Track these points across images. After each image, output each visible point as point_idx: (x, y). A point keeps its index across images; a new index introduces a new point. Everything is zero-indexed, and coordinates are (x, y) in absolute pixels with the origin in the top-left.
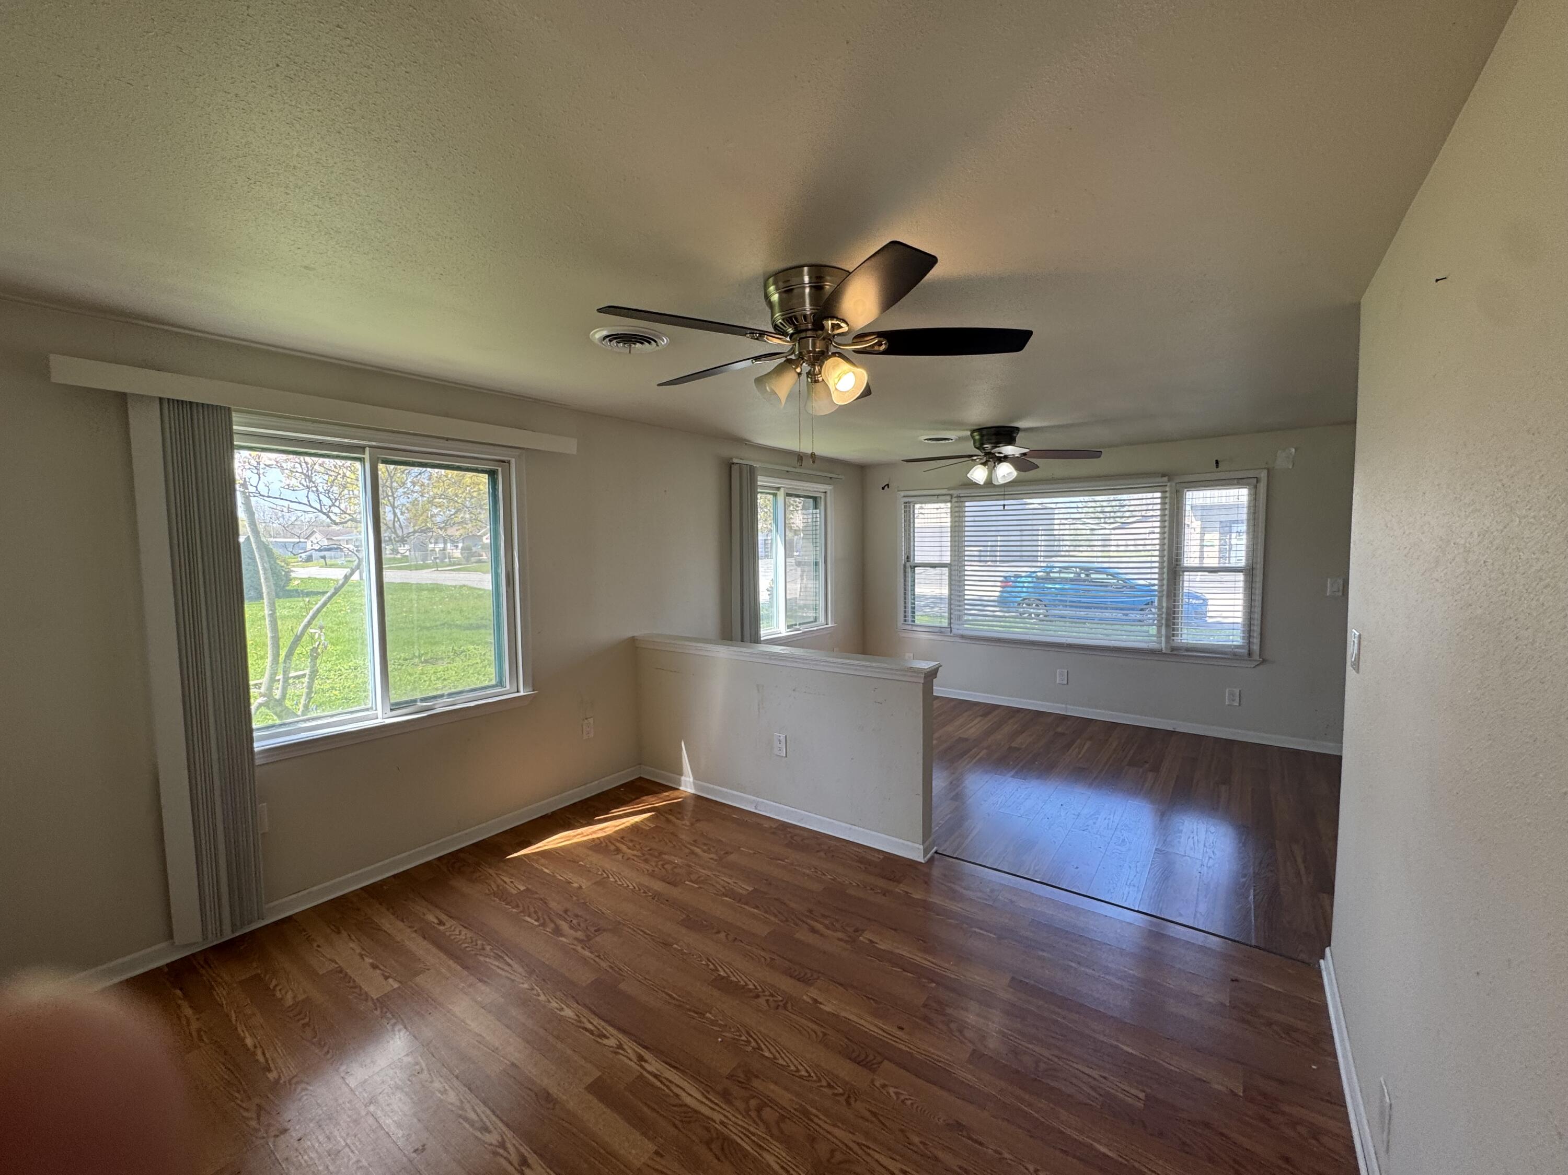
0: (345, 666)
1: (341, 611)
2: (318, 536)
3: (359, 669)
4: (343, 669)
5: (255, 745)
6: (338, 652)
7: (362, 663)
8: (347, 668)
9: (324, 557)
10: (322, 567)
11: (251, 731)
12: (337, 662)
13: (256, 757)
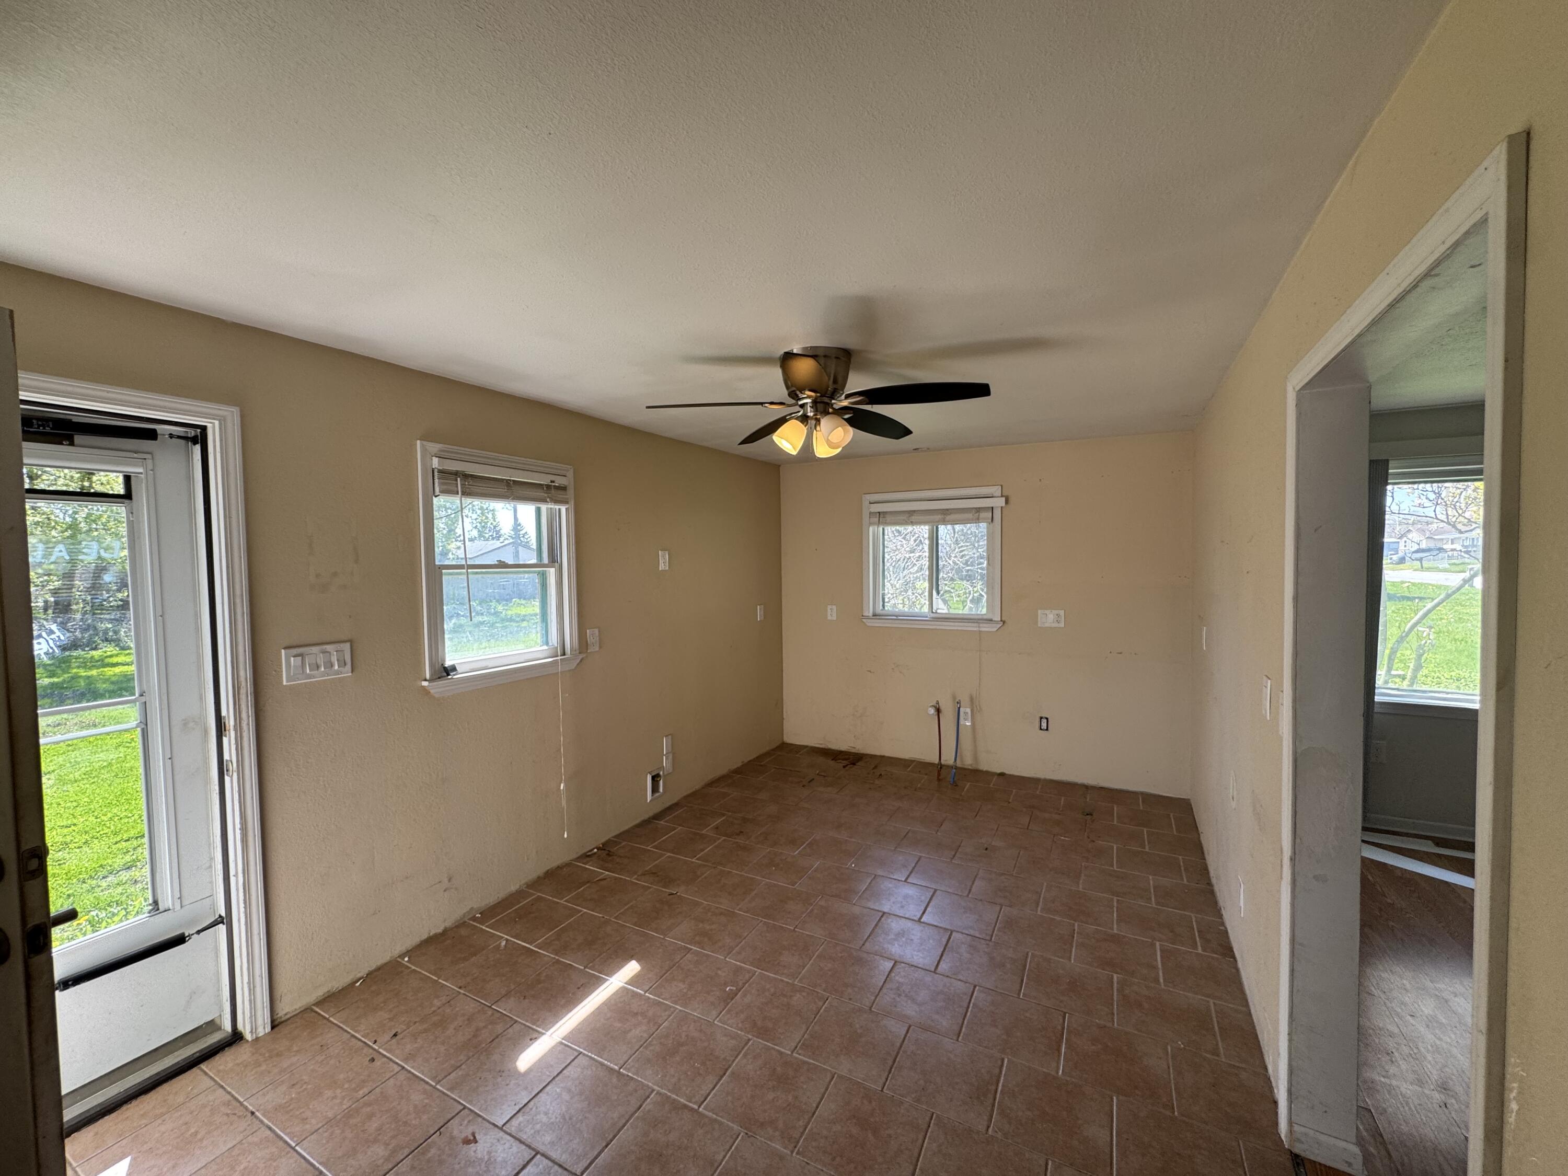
0: (1445, 675)
1: (1441, 619)
2: (1414, 536)
3: (1463, 680)
4: (1442, 678)
5: (1376, 697)
6: (1438, 660)
7: (1467, 675)
8: (1449, 677)
9: (1421, 560)
10: (1416, 570)
11: (1374, 688)
12: (1436, 669)
13: (1376, 706)
